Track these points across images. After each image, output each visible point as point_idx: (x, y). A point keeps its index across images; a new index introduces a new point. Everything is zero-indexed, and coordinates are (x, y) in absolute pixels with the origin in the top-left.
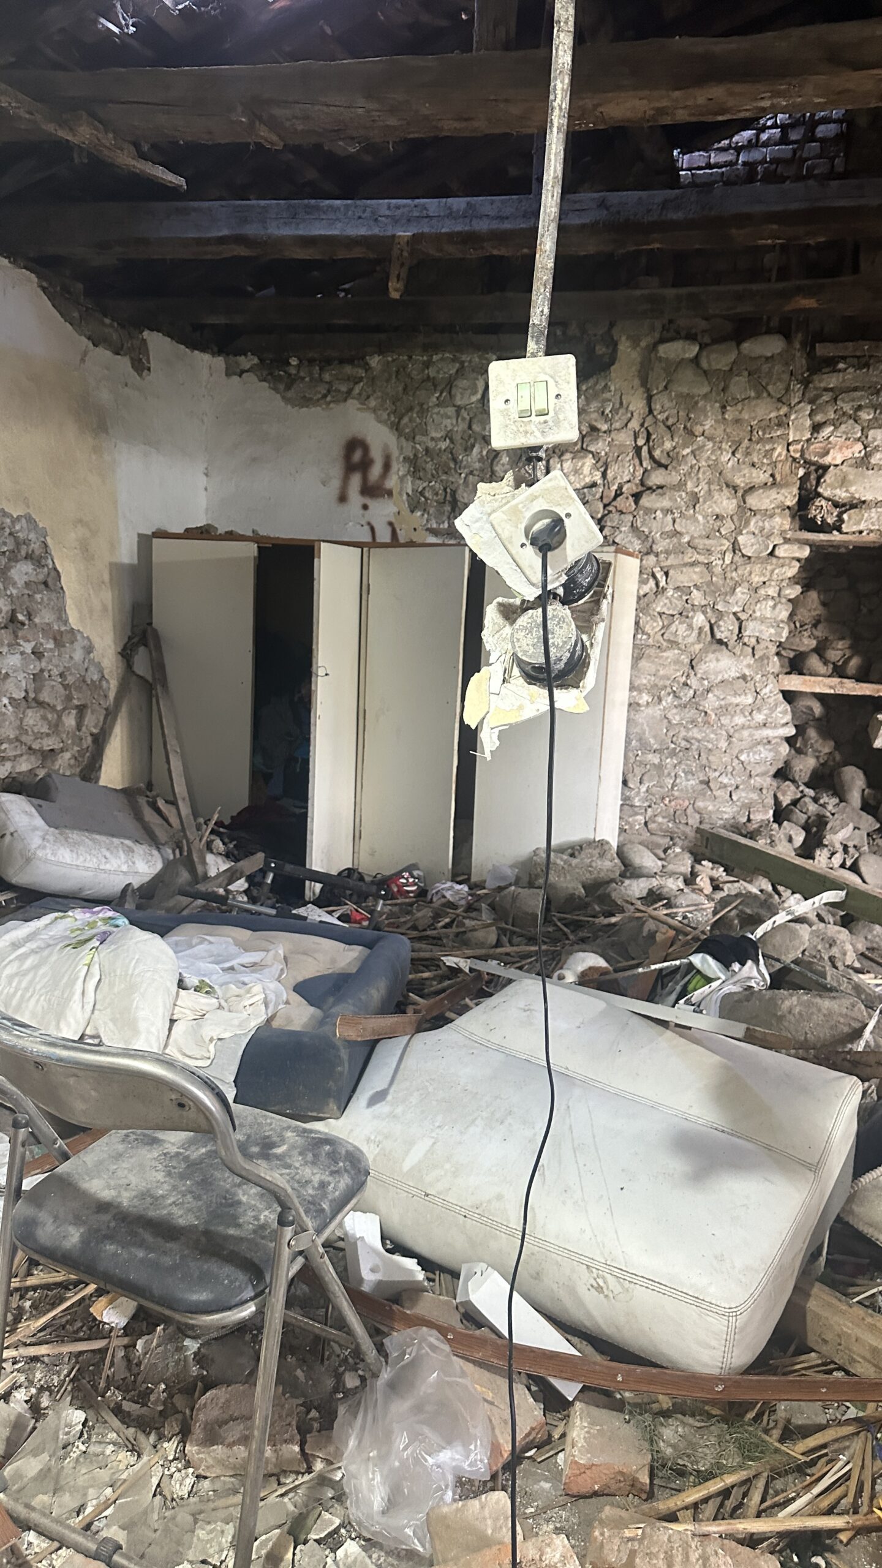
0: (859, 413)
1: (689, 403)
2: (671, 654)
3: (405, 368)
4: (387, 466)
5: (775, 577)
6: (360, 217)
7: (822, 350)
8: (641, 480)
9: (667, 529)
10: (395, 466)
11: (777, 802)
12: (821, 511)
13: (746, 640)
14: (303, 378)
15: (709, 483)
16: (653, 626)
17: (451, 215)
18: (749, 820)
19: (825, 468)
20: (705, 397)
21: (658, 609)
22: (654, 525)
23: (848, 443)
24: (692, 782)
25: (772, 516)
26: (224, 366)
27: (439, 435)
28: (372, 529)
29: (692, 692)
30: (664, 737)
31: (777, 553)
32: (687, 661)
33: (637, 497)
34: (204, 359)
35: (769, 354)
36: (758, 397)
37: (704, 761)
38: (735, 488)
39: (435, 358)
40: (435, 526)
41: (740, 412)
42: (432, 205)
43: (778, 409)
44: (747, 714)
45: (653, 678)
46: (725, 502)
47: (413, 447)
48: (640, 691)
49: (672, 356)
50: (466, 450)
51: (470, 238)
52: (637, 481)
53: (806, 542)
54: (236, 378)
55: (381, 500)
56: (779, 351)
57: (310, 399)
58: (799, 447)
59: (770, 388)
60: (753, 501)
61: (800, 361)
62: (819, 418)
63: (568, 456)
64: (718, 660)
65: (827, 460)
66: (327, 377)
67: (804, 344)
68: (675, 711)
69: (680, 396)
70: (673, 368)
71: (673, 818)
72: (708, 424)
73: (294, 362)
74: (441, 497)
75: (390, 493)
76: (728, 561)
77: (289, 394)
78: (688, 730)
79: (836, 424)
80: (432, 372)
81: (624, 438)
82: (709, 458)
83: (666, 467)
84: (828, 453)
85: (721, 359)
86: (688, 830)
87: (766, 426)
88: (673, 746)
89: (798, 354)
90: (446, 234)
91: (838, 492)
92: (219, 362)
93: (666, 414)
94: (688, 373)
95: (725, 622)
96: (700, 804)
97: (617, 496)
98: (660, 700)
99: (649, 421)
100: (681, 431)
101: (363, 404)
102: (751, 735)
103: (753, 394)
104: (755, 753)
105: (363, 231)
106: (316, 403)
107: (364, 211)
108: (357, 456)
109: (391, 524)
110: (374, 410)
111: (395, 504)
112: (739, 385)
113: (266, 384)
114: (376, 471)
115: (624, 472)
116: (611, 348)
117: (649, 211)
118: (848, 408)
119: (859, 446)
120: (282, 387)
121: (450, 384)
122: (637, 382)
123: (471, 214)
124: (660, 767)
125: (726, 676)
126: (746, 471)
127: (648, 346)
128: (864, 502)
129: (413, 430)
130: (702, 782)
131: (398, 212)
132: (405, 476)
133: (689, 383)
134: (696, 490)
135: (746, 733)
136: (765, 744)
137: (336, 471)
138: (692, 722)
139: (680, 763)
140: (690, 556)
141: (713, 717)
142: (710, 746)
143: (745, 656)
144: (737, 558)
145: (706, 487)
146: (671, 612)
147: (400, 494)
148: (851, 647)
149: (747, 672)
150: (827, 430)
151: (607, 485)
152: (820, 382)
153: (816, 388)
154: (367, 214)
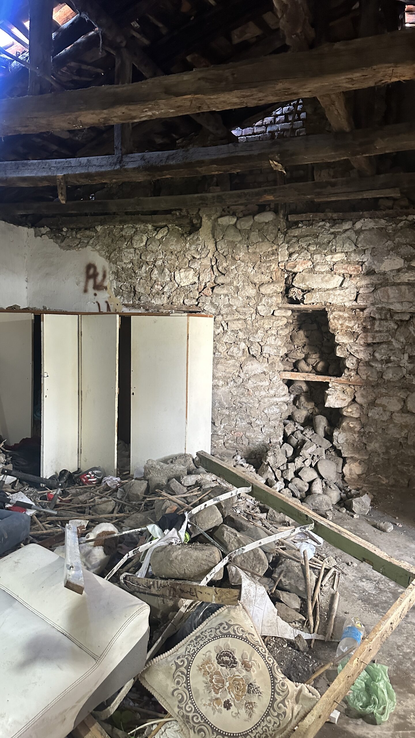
0: (309, 247)
1: (233, 245)
2: (232, 362)
3: (112, 231)
4: (104, 276)
5: (274, 325)
6: (44, 168)
7: (292, 218)
8: (214, 281)
9: (226, 303)
10: (108, 276)
11: (285, 434)
12: (295, 293)
13: (264, 355)
14: (69, 237)
15: (243, 282)
16: (222, 349)
17: (80, 165)
18: (270, 442)
19: (295, 274)
20: (240, 242)
21: (224, 341)
22: (220, 301)
23: (305, 261)
24: (244, 423)
25: (271, 297)
26: (34, 232)
27: (127, 262)
28: (99, 305)
29: (241, 380)
30: (230, 401)
31: (275, 314)
32: (238, 365)
33: (213, 288)
34: (24, 230)
35: (267, 221)
36: (263, 241)
37: (249, 413)
38: (255, 284)
39: (125, 226)
40: (126, 303)
41: (255, 249)
42: (73, 161)
43: (272, 247)
44: (266, 390)
45: (224, 373)
46: (251, 291)
47: (116, 267)
48: (219, 380)
49: (224, 223)
50: (139, 268)
51: (88, 176)
52: (213, 281)
53: (289, 309)
54: (39, 238)
55: (102, 291)
56: (272, 219)
57: (72, 246)
58: (283, 264)
59: (268, 237)
60: (263, 290)
61: (283, 224)
62: (291, 250)
63: (182, 270)
64: (252, 365)
65: (295, 270)
66: (78, 236)
67: (284, 215)
68: (234, 389)
69: (229, 242)
70: (225, 229)
71: (236, 440)
72: (242, 254)
73: (65, 229)
74: (129, 290)
75: (106, 288)
76: (253, 318)
77: (63, 244)
78: (241, 398)
79: (299, 253)
80: (123, 233)
81: (206, 262)
82: (242, 270)
83: (224, 275)
84: (296, 266)
85: (246, 224)
86: (243, 446)
87: (267, 255)
88: (234, 406)
89: (282, 220)
90: (79, 174)
91: (301, 285)
92: (32, 231)
93: (223, 250)
94: (232, 231)
95: (254, 347)
96: (248, 434)
97: (204, 288)
98: (228, 384)
99: (216, 253)
100: (230, 258)
101: (94, 248)
102: (269, 401)
103: (260, 240)
104: (271, 409)
105: (44, 174)
106: (74, 248)
107: (46, 165)
108: (91, 271)
109: (107, 302)
110: (98, 251)
111: (108, 293)
112: (254, 236)
113: (52, 240)
114: (100, 278)
115: (207, 277)
116: (199, 220)
117: (161, 161)
118: (304, 245)
119: (310, 263)
120: (59, 241)
121: (131, 238)
122: (211, 236)
123: (89, 164)
124: (229, 416)
125: (256, 372)
126: (259, 276)
127: (215, 219)
128: (313, 289)
129: (116, 260)
130: (248, 423)
131: (59, 165)
132: (113, 280)
133: (232, 236)
134: (238, 285)
135: (266, 400)
136: (275, 405)
137: (83, 278)
138: (242, 394)
139: (238, 414)
140: (237, 316)
141: (252, 392)
142: (251, 406)
143: (264, 363)
144: (257, 317)
145: (242, 284)
146: (230, 342)
147: (111, 288)
148: (319, 357)
149: (265, 370)
150: (295, 256)
151: (200, 283)
152: (291, 233)
153: (289, 236)
154: (47, 166)
